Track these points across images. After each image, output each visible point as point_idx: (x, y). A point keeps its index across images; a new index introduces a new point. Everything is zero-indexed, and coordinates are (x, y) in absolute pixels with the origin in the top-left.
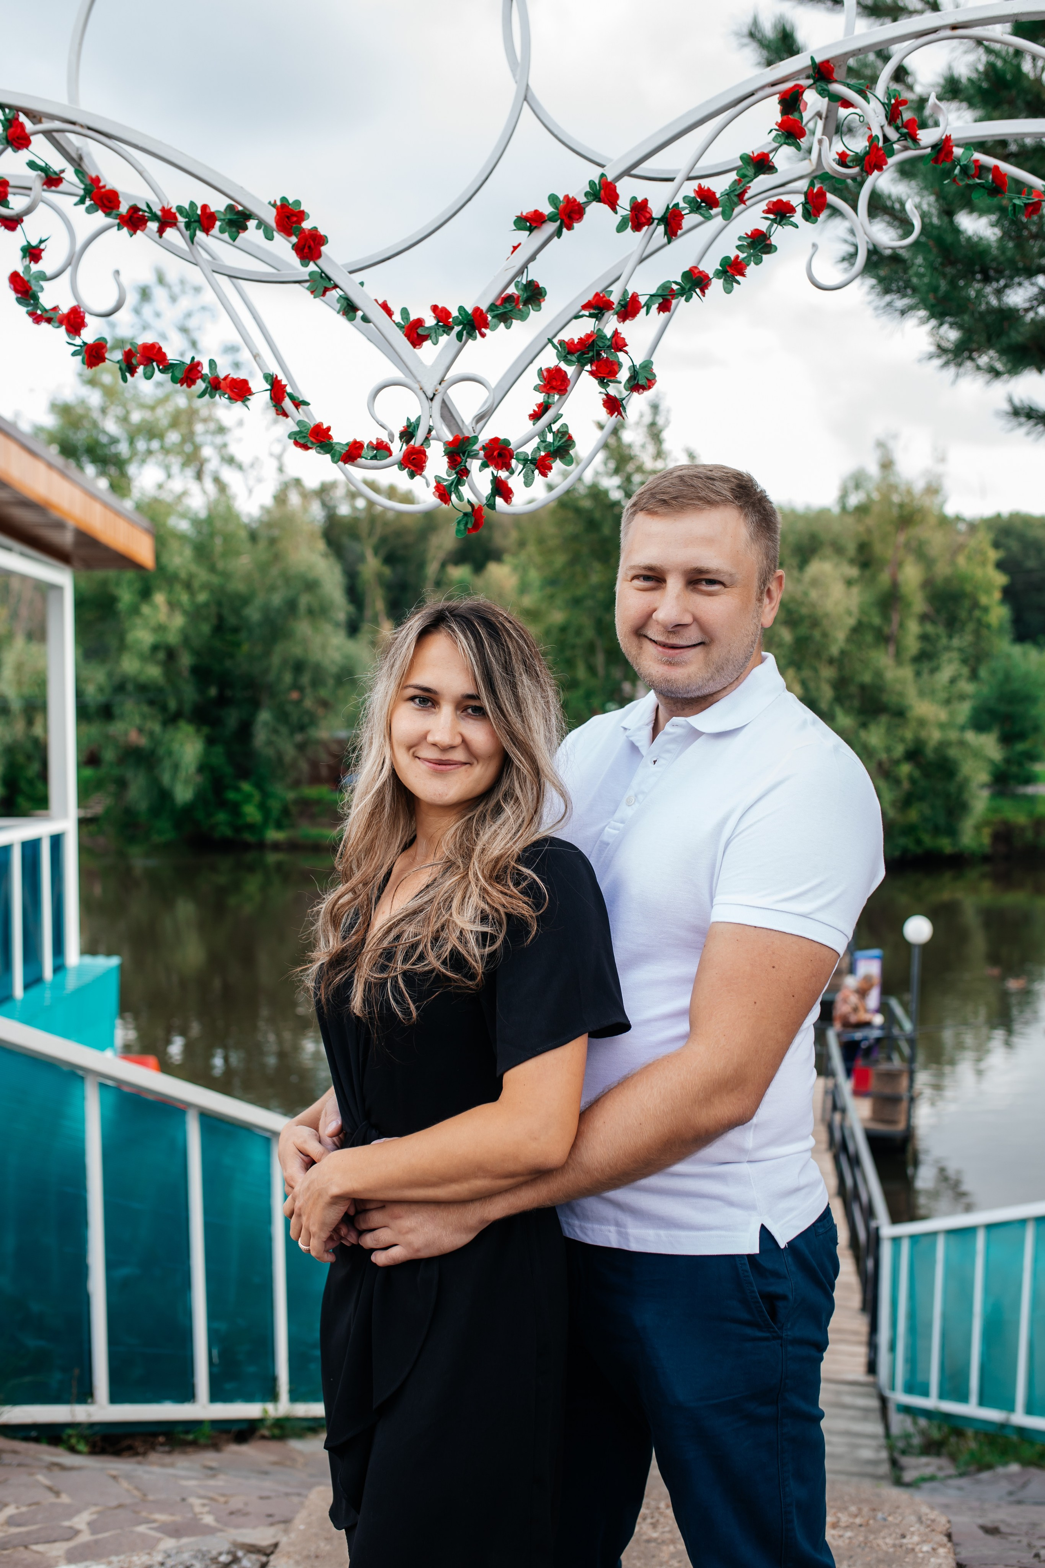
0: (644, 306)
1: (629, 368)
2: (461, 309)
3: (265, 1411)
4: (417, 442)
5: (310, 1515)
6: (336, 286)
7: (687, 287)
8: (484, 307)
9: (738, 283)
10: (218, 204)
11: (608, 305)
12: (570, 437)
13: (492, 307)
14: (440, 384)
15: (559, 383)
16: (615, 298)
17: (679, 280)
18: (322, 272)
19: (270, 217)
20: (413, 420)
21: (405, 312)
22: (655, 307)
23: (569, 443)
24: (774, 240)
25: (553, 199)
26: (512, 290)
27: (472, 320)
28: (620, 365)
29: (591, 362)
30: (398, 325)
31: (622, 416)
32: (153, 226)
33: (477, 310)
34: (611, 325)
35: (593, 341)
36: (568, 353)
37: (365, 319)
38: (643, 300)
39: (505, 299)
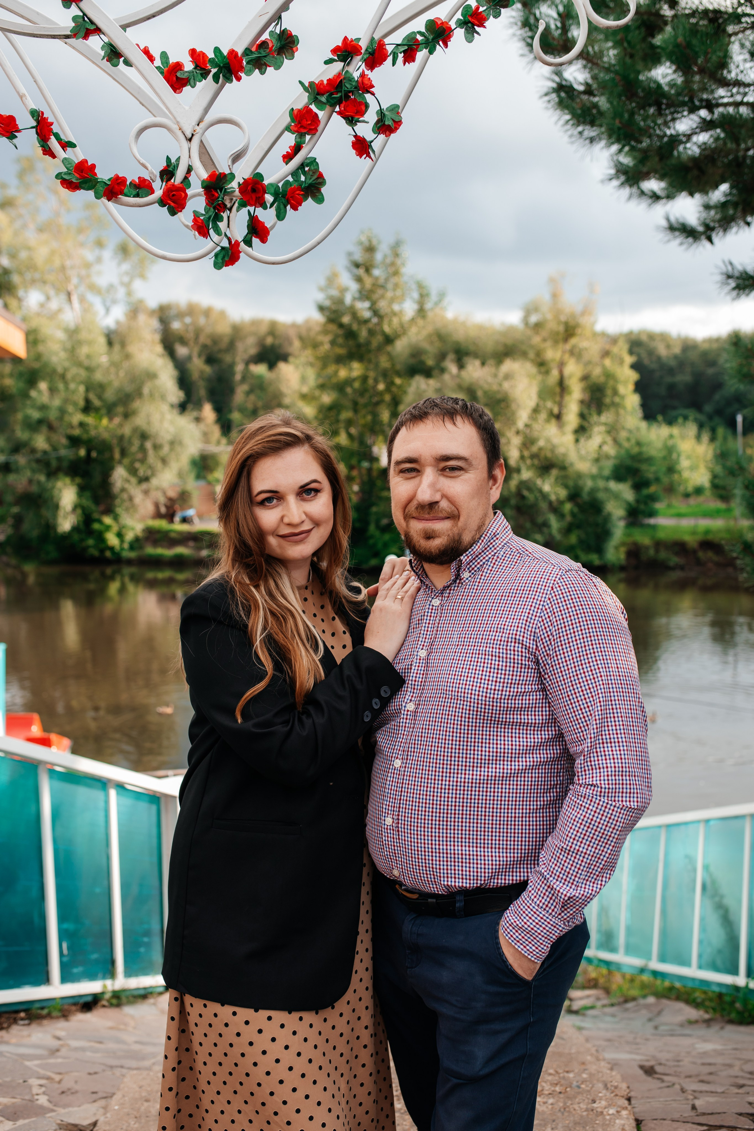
0: (390, 54)
1: (377, 112)
2: (217, 50)
3: (105, 986)
4: (177, 180)
5: (124, 1096)
6: (98, 31)
7: (431, 37)
8: (240, 51)
9: (478, 33)
11: (356, 51)
12: (321, 176)
13: (247, 51)
14: (198, 125)
15: (309, 122)
16: (362, 45)
17: (423, 30)
18: (84, 14)
20: (173, 160)
21: (164, 56)
22: (401, 57)
23: (320, 180)
26: (265, 37)
27: (228, 63)
28: (367, 106)
29: (339, 102)
30: (158, 68)
31: (370, 157)
33: (232, 53)
34: (358, 69)
35: (341, 81)
36: (318, 94)
37: (127, 63)
38: (390, 49)
39: (259, 45)
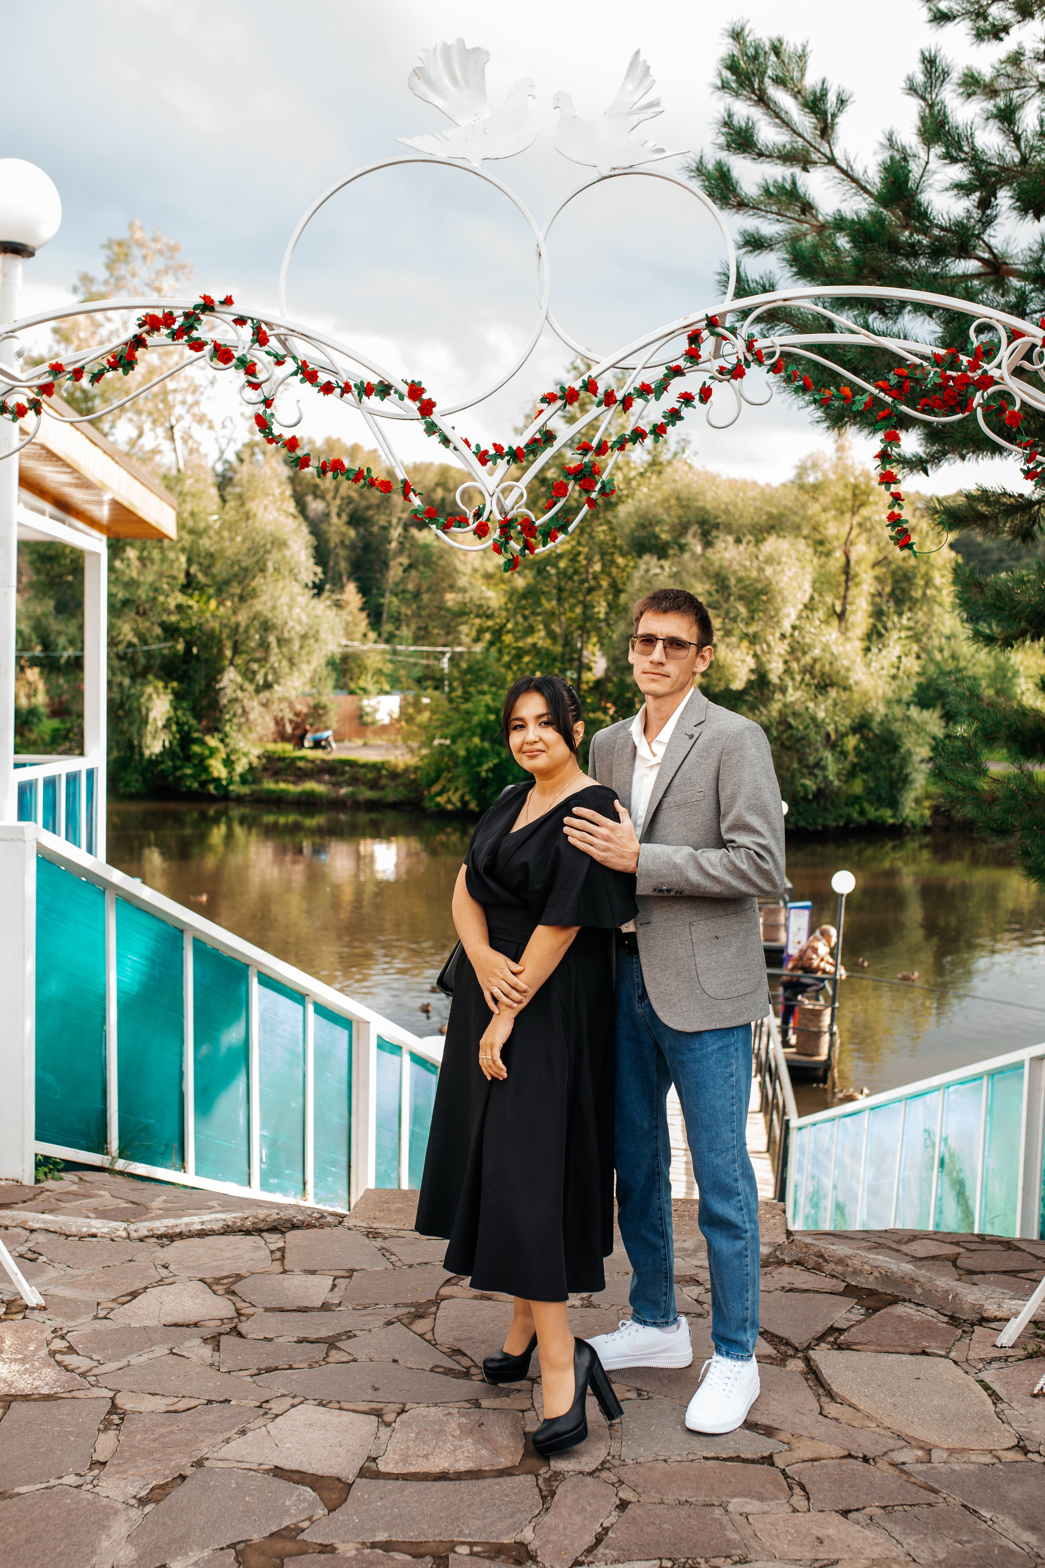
0: (610, 447)
1: (601, 483)
2: (510, 447)
4: (483, 519)
6: (440, 430)
7: (634, 438)
8: (523, 447)
9: (662, 436)
10: (375, 380)
11: (591, 448)
13: (527, 446)
14: (497, 487)
16: (594, 444)
17: (630, 434)
18: (433, 422)
19: (405, 390)
21: (478, 446)
22: (617, 448)
24: (683, 414)
25: (563, 389)
26: (538, 436)
27: (516, 453)
28: (596, 481)
29: (580, 479)
30: (474, 452)
33: (519, 447)
36: (568, 474)
37: (455, 449)
38: (610, 444)
39: (534, 441)
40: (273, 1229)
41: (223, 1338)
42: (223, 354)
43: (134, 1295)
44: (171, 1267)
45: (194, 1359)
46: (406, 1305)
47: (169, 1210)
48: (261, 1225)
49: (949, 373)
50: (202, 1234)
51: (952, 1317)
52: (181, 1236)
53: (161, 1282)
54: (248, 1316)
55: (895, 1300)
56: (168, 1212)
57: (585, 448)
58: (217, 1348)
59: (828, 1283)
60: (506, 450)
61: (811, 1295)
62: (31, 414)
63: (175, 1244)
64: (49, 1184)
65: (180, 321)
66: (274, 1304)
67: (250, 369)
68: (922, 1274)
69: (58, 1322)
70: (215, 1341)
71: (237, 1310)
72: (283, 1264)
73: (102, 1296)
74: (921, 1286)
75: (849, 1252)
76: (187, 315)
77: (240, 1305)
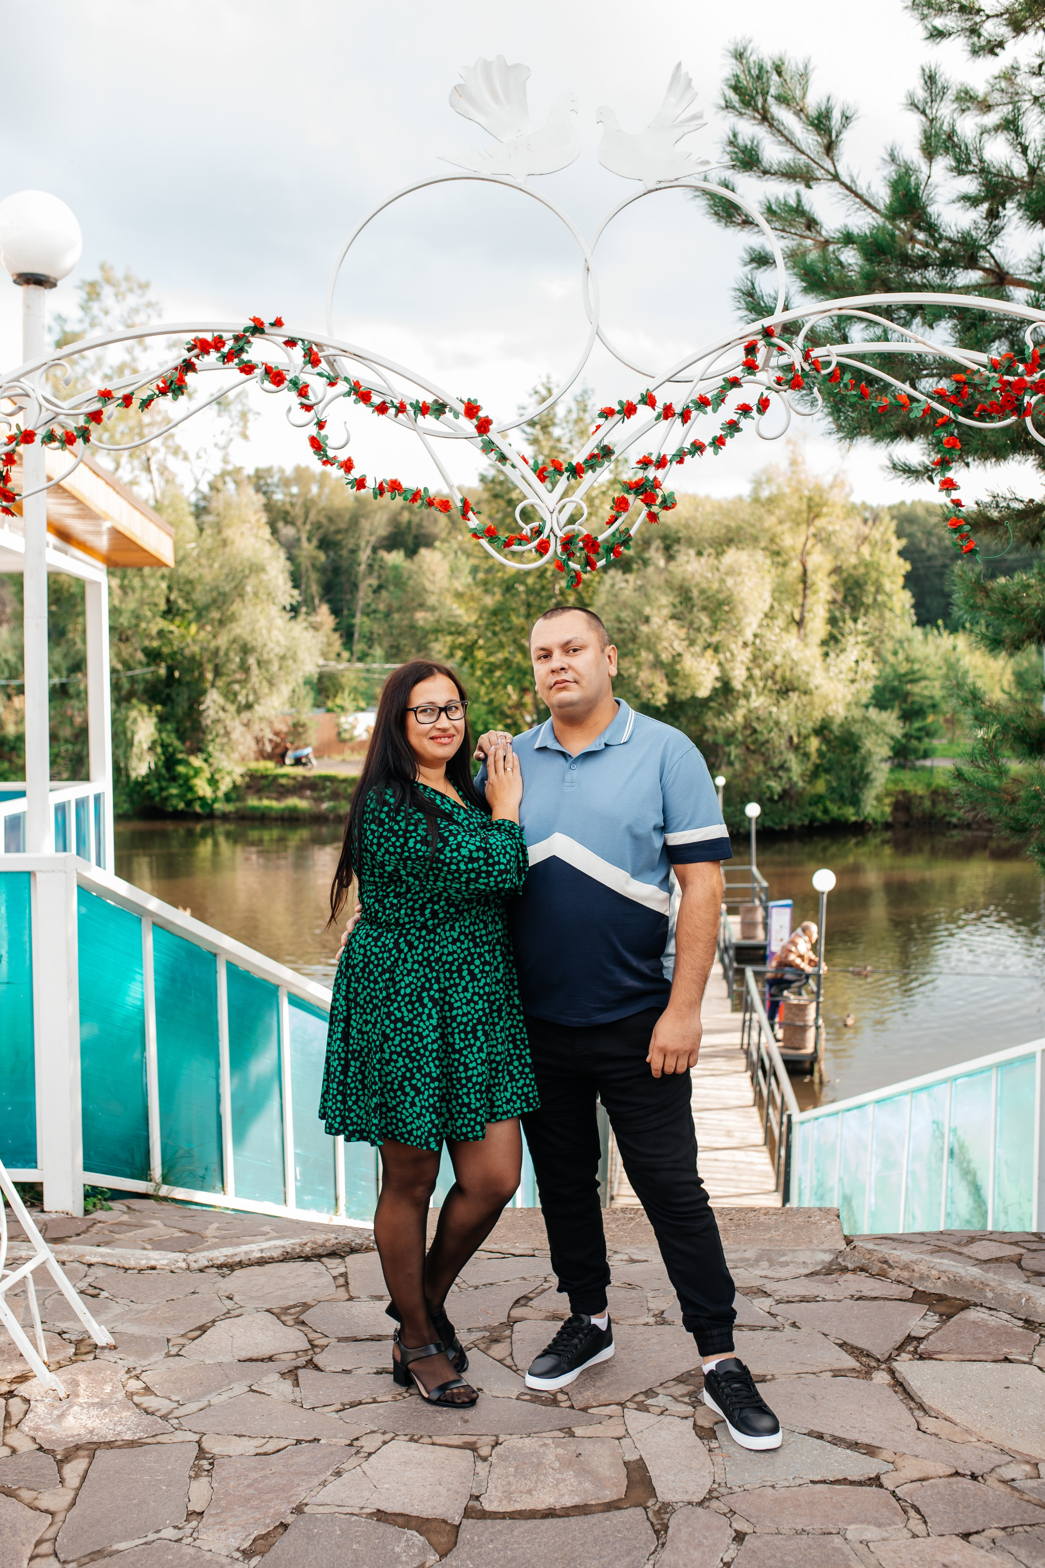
0: (669, 461)
1: (662, 497)
2: (569, 463)
4: (544, 536)
6: (497, 447)
7: (693, 451)
8: (582, 462)
9: (721, 448)
10: (429, 399)
13: (586, 461)
14: (557, 504)
15: (623, 504)
17: (689, 447)
18: (490, 440)
19: (461, 408)
21: (534, 461)
22: (675, 461)
24: (741, 425)
25: (620, 403)
26: (596, 452)
27: (576, 469)
28: (657, 495)
29: (642, 493)
30: (532, 469)
31: (657, 521)
32: (392, 411)
33: (578, 463)
34: (652, 473)
35: (643, 482)
36: (629, 489)
37: (513, 466)
38: (669, 458)
39: (592, 456)
40: (332, 1254)
41: (300, 1372)
42: (275, 377)
43: (203, 1329)
44: (236, 1298)
45: (275, 1395)
46: (480, 1329)
47: (224, 1238)
48: (320, 1251)
49: (1006, 378)
50: (261, 1262)
51: (1026, 1321)
52: (241, 1265)
53: (228, 1315)
54: (323, 1347)
55: (966, 1305)
56: (224, 1240)
57: (645, 463)
58: (296, 1383)
59: (896, 1290)
60: (565, 466)
61: (881, 1302)
62: (80, 441)
63: (236, 1273)
64: (98, 1215)
65: (229, 344)
66: (347, 1334)
67: (303, 392)
68: (991, 1277)
69: (130, 1361)
70: (292, 1374)
71: (310, 1341)
72: (348, 1291)
73: (171, 1332)
74: (992, 1290)
75: (914, 1257)
76: (237, 338)
77: (312, 1336)
